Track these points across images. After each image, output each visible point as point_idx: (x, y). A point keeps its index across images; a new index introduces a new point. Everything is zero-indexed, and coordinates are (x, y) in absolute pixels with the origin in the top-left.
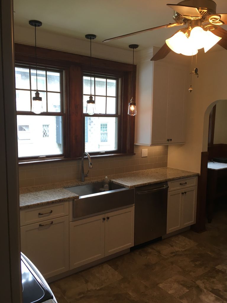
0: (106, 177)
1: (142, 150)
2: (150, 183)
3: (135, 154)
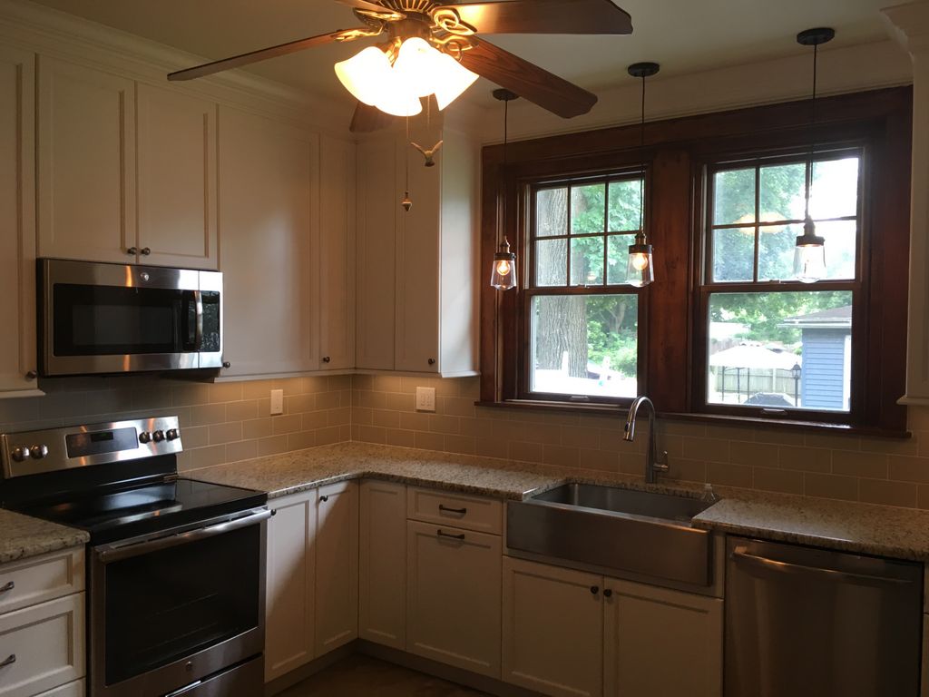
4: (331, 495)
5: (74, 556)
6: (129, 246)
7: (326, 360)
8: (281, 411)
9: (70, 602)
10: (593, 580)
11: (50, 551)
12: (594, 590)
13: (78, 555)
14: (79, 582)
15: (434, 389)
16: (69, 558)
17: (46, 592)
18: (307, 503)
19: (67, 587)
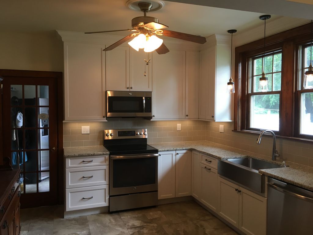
4: (180, 153)
5: (106, 157)
6: (127, 87)
7: (187, 116)
8: (180, 130)
9: (106, 167)
10: (237, 187)
11: (100, 155)
12: (236, 190)
13: (107, 157)
14: (107, 163)
15: (223, 126)
16: (105, 157)
17: (100, 163)
18: (172, 154)
19: (105, 164)
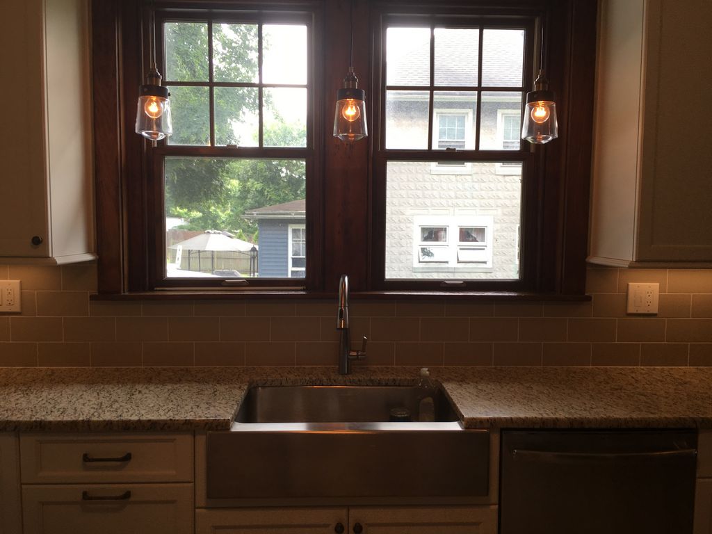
0: (425, 371)
1: (628, 284)
2: (581, 421)
3: (589, 298)
15: (20, 282)
